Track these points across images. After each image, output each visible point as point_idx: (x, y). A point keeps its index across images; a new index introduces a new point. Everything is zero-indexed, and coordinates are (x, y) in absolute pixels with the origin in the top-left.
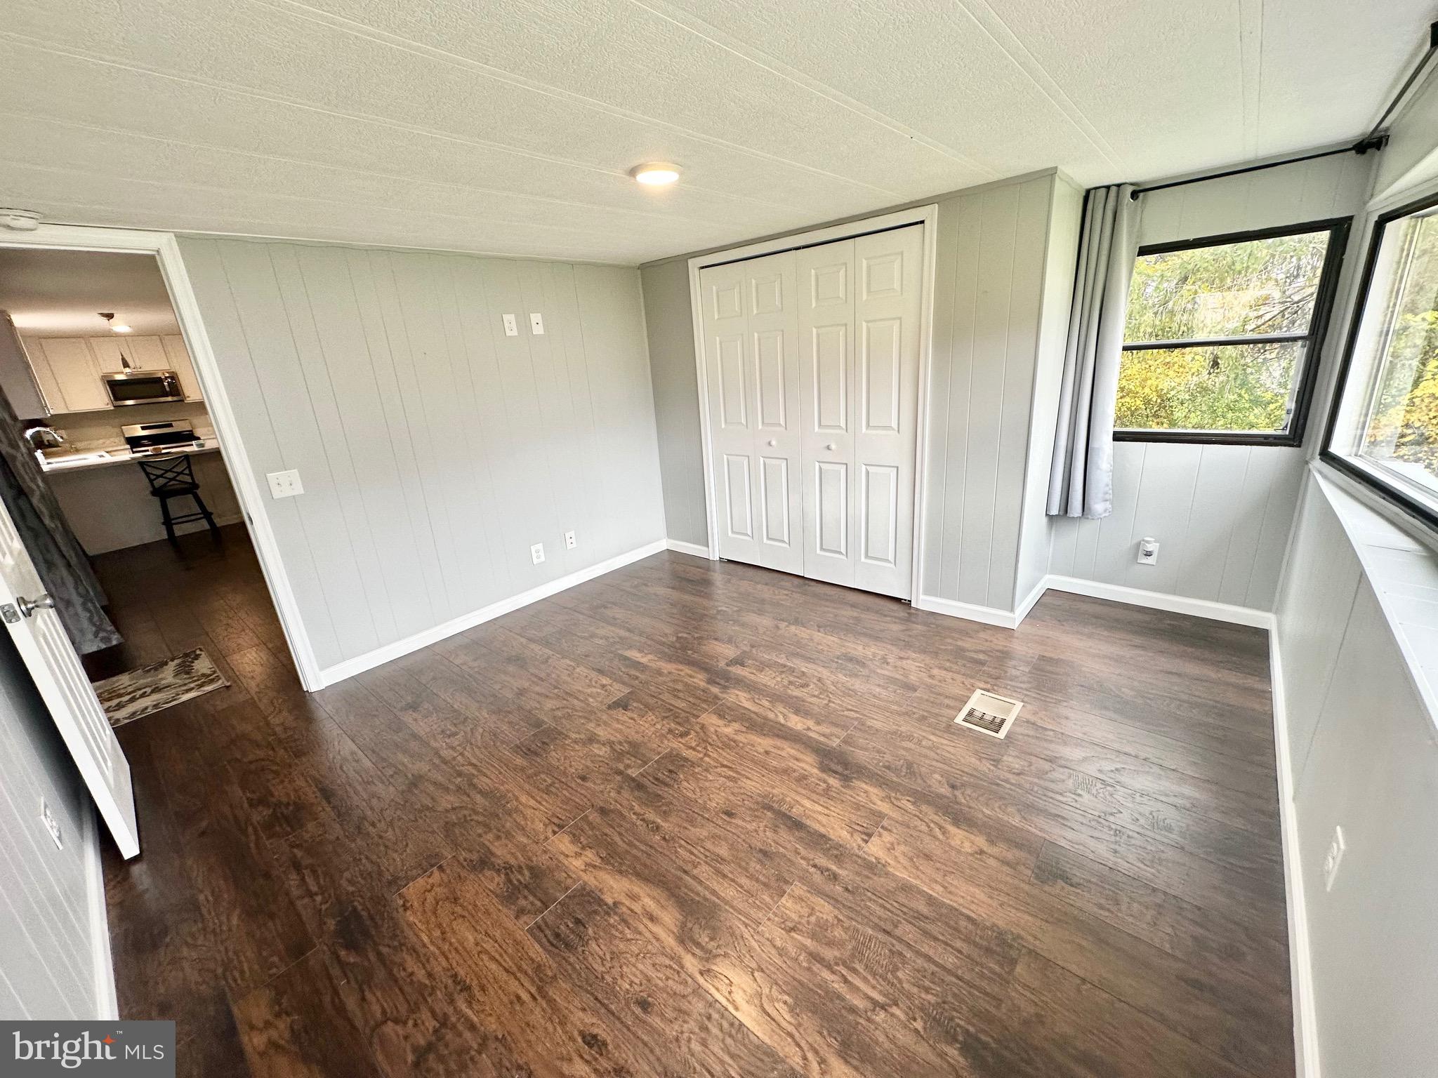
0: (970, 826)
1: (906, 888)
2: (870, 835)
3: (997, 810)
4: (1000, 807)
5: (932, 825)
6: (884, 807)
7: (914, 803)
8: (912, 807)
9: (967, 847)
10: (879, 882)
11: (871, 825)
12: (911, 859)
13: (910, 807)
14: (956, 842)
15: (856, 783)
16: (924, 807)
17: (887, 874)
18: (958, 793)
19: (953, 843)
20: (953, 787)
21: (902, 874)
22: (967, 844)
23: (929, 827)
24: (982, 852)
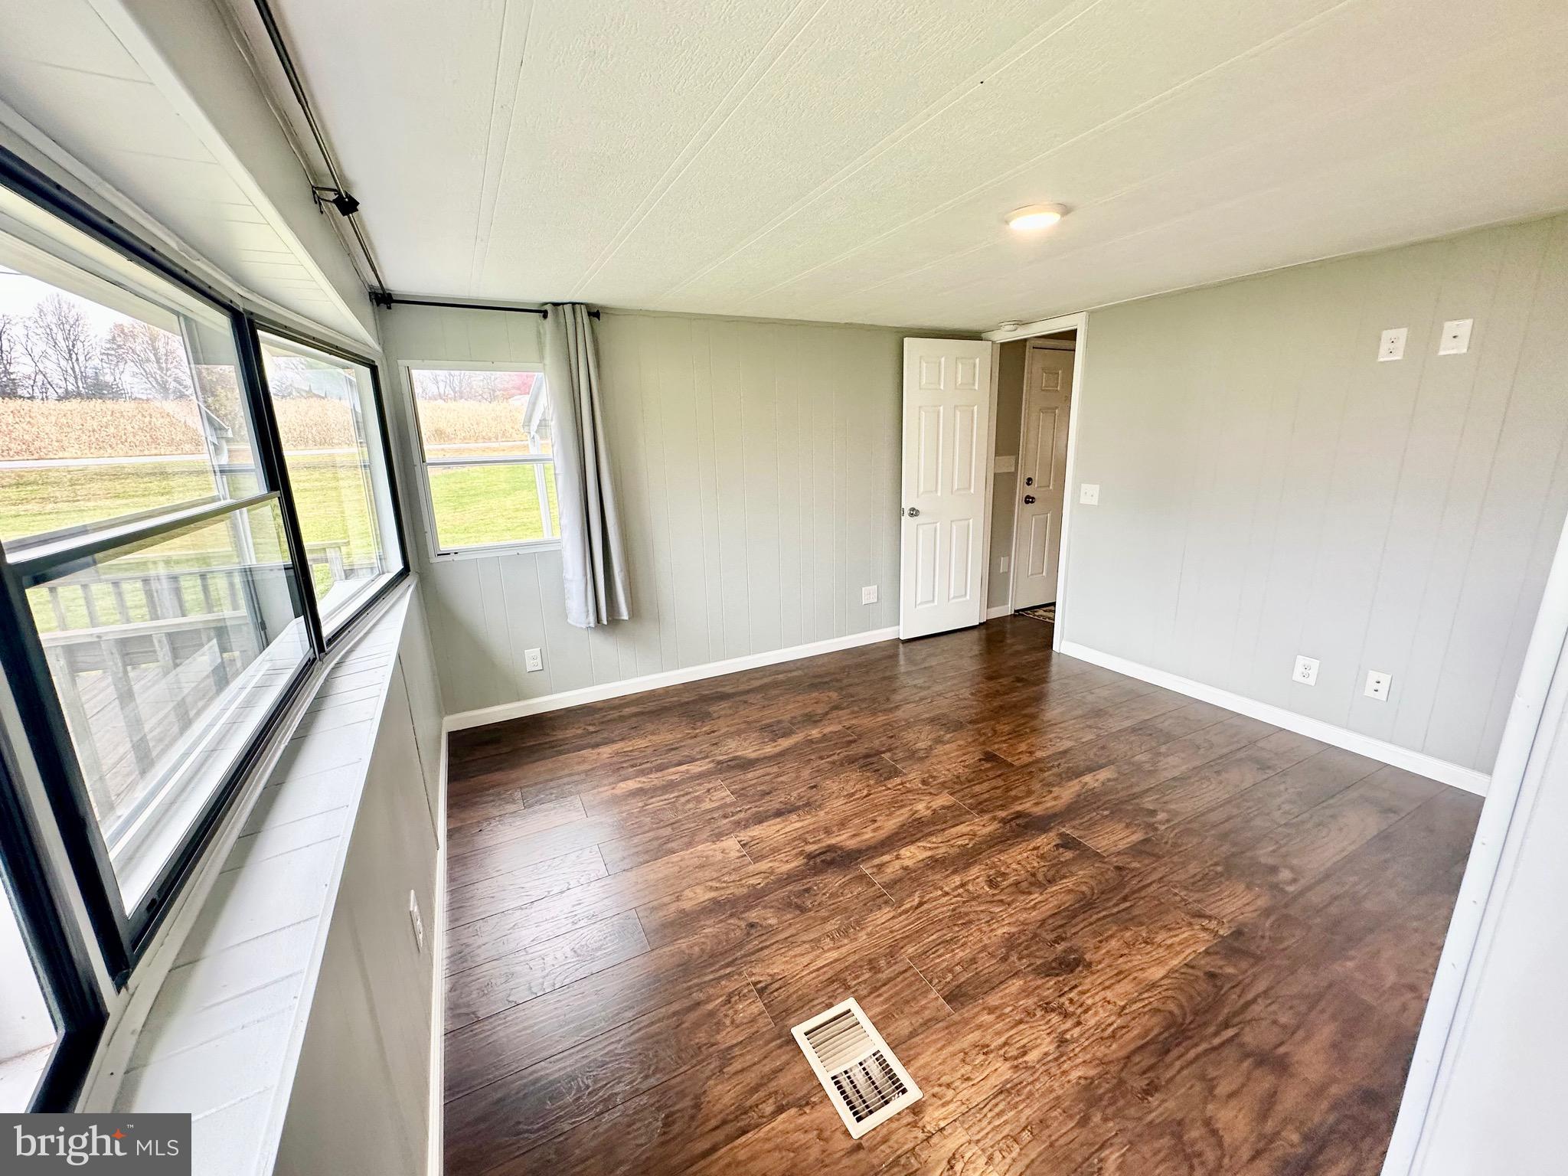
0: (704, 908)
1: (690, 845)
2: (743, 846)
3: (703, 940)
4: (703, 943)
5: (724, 885)
6: (764, 865)
7: (754, 886)
8: (751, 882)
9: (688, 893)
10: (705, 835)
11: (753, 852)
12: (707, 857)
13: (753, 881)
14: (699, 890)
15: (801, 861)
16: (745, 890)
17: (707, 841)
18: (743, 924)
19: (699, 887)
20: (752, 925)
21: (700, 848)
22: (691, 895)
23: (724, 882)
24: (678, 899)
